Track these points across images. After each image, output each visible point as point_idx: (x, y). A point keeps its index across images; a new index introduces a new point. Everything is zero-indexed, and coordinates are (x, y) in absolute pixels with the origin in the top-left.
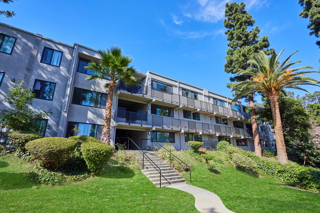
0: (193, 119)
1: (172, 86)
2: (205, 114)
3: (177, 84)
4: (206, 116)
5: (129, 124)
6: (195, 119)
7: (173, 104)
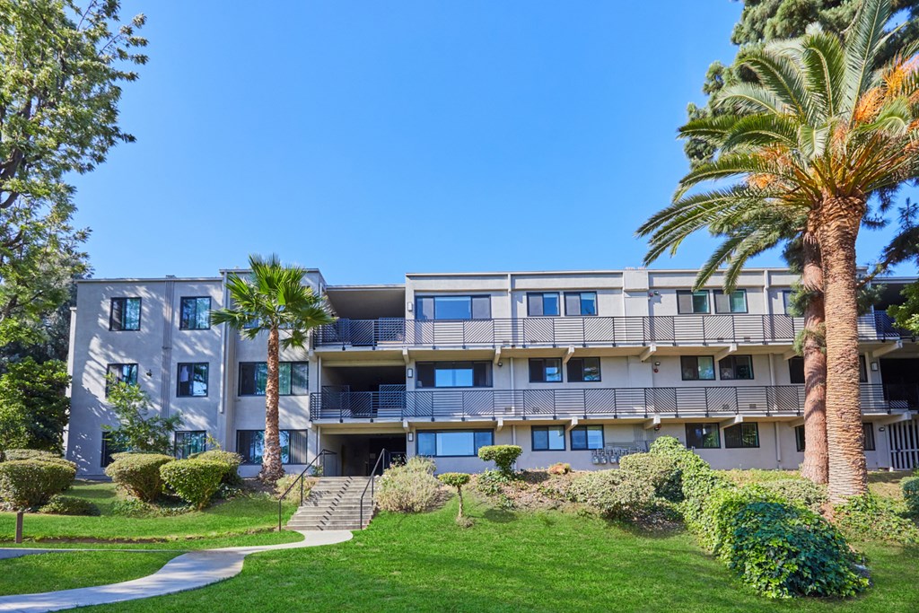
0: (570, 380)
1: (488, 296)
2: (627, 357)
3: (506, 284)
4: (628, 364)
5: (341, 421)
6: (581, 380)
7: (470, 349)
